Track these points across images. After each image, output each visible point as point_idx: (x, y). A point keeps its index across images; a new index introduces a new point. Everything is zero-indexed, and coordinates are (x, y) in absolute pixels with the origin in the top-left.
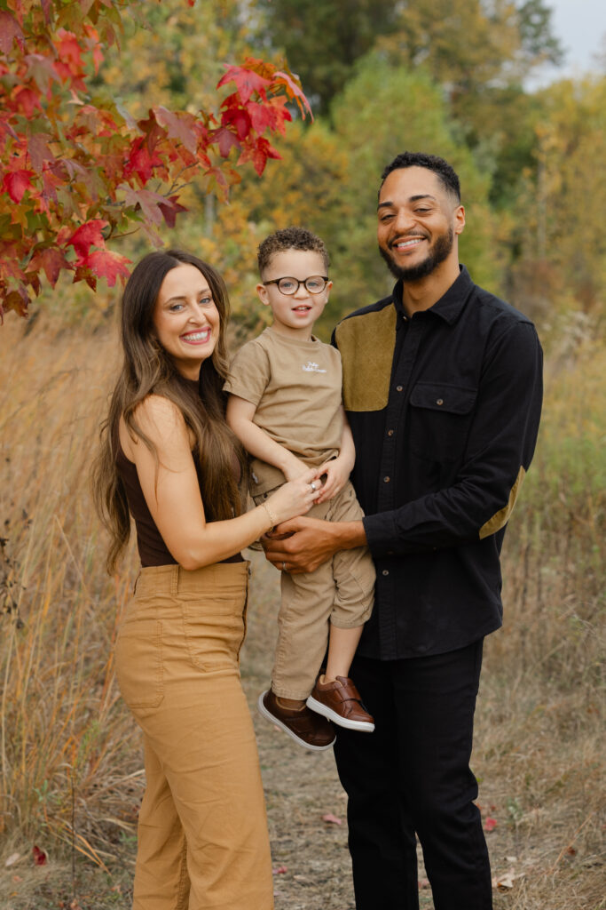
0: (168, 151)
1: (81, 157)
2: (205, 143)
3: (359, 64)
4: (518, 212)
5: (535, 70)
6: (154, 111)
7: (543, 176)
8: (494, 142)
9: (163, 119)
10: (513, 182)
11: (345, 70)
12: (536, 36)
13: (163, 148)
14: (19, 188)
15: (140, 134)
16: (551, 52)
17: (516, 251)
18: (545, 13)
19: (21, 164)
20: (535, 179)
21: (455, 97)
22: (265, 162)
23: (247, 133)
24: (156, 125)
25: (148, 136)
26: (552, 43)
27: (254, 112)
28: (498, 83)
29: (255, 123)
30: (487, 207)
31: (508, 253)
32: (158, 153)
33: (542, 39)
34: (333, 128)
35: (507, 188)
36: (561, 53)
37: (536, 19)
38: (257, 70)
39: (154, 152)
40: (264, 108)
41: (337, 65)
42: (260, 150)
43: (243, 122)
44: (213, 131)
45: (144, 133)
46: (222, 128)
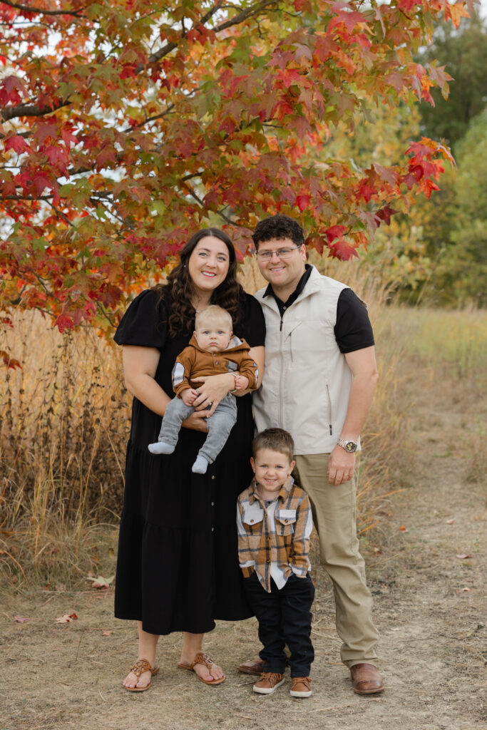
0: (380, 186)
1: (335, 188)
2: (399, 182)
3: (472, 122)
6: (374, 165)
9: (379, 170)
11: (461, 126)
13: (378, 184)
14: (304, 203)
15: (365, 176)
19: (306, 192)
22: (430, 192)
23: (421, 177)
24: (375, 172)
25: (370, 178)
27: (425, 167)
29: (425, 172)
32: (375, 187)
38: (427, 144)
39: (372, 187)
40: (431, 165)
41: (454, 123)
42: (428, 186)
43: (419, 171)
44: (404, 176)
45: (368, 177)
46: (408, 174)
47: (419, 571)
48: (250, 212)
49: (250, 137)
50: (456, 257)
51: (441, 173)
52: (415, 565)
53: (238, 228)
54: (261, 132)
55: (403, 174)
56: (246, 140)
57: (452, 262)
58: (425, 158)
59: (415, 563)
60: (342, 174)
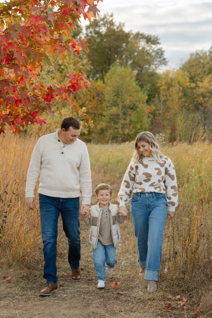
3: (111, 66)
4: (155, 105)
5: (160, 67)
7: (161, 96)
8: (148, 87)
10: (154, 97)
11: (107, 67)
12: (160, 57)
16: (164, 62)
17: (154, 115)
18: (162, 52)
20: (159, 97)
21: (138, 75)
26: (164, 59)
30: (146, 104)
31: (152, 116)
33: (162, 58)
34: (104, 83)
35: (152, 99)
36: (166, 62)
37: (160, 53)
41: (104, 66)
45: (49, 91)
46: (68, 89)
50: (105, 122)
55: (66, 89)
57: (104, 124)
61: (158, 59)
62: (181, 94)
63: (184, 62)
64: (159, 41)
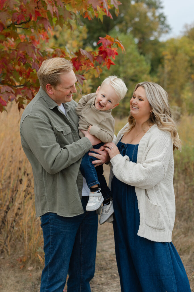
0: (83, 62)
2: (94, 60)
4: (158, 77)
6: (80, 50)
8: (151, 55)
9: (83, 53)
13: (82, 61)
15: (74, 57)
18: (164, 17)
21: (140, 42)
22: (110, 66)
23: (105, 57)
24: (81, 54)
25: (78, 57)
26: (168, 26)
27: (108, 51)
28: (152, 38)
29: (108, 54)
30: (149, 75)
33: (165, 25)
35: (155, 69)
37: (162, 19)
38: (109, 39)
39: (79, 62)
40: (111, 51)
42: (109, 62)
43: (105, 54)
44: (96, 57)
45: (77, 56)
46: (98, 56)
47: (105, 272)
48: (11, 76)
49: (9, 34)
51: (116, 55)
52: (102, 268)
53: (3, 87)
54: (15, 31)
55: (95, 55)
56: (7, 35)
58: (108, 47)
59: (102, 266)
60: (61, 55)
61: (160, 26)
62: (186, 64)
63: (189, 28)
64: (162, 5)
